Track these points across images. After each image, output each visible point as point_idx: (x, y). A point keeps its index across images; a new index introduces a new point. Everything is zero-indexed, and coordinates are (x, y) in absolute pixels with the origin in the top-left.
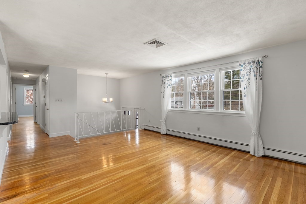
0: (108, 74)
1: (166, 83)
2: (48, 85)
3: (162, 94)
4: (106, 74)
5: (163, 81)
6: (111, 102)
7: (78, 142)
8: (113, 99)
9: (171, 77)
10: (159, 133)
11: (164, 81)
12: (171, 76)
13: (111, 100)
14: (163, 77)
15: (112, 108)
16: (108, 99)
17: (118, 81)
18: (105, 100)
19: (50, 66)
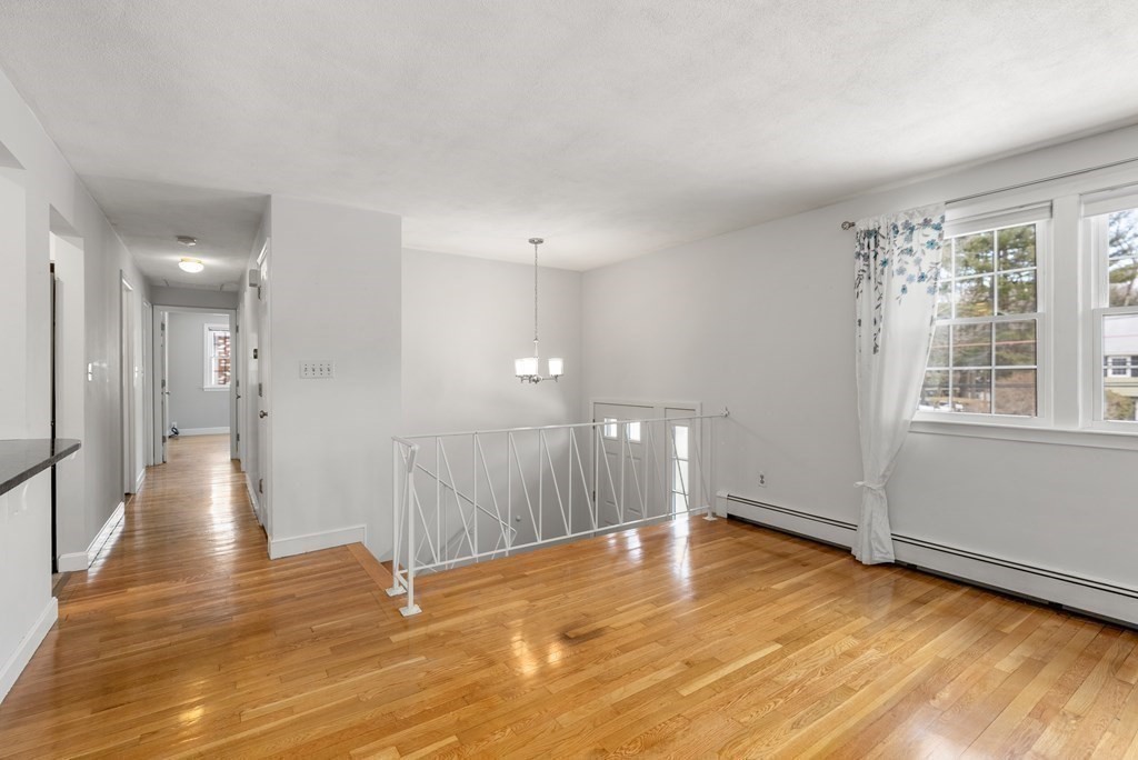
0: (540, 241)
1: (895, 266)
2: (267, 297)
3: (865, 331)
4: (532, 241)
5: (867, 258)
6: (556, 376)
7: (412, 609)
8: (564, 362)
9: (938, 228)
10: (846, 551)
11: (880, 258)
12: (936, 221)
13: (556, 367)
14: (868, 234)
15: (553, 405)
16: (543, 366)
17: (578, 282)
18: (528, 366)
19: (273, 199)
